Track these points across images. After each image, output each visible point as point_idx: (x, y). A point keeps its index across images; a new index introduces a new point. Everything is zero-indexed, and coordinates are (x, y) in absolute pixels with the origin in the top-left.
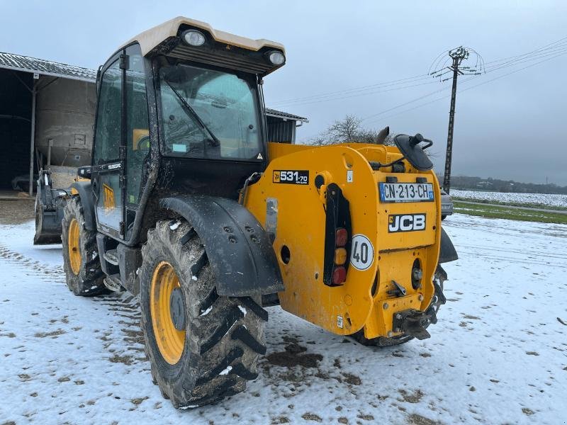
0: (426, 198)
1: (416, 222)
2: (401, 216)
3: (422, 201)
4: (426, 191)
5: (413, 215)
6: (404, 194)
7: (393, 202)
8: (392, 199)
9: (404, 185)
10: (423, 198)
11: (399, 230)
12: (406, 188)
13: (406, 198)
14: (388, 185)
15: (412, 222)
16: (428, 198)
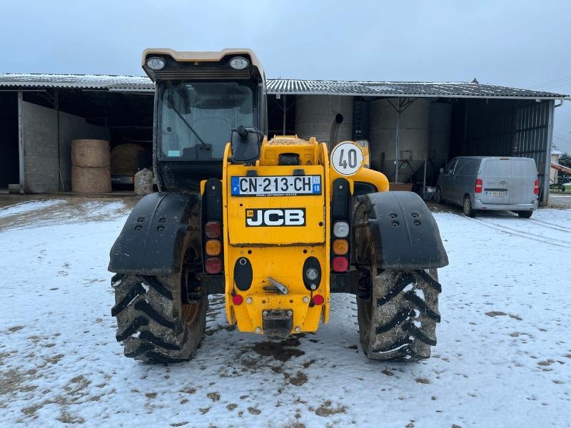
0: (307, 191)
1: (288, 217)
2: (264, 210)
3: (298, 195)
4: (309, 184)
5: (283, 210)
6: (272, 187)
7: (255, 196)
8: (253, 192)
9: (272, 179)
10: (301, 191)
11: (263, 224)
12: (276, 181)
13: (273, 191)
14: (248, 179)
15: (283, 217)
16: (311, 192)
